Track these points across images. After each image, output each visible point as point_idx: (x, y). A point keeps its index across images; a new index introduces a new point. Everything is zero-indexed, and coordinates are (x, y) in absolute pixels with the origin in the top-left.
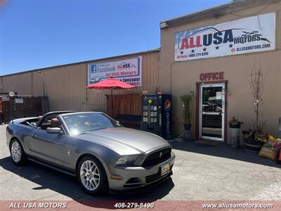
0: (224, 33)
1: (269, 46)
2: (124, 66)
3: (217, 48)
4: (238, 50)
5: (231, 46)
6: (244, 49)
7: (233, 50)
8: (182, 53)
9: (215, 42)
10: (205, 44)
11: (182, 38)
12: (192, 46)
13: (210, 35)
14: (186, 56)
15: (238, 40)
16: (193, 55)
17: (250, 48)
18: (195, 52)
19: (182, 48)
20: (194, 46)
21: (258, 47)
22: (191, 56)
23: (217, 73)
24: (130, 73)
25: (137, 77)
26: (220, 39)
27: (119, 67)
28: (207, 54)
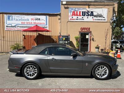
0: (90, 12)
1: (105, 20)
2: (36, 19)
3: (88, 18)
4: (95, 20)
5: (93, 18)
6: (97, 20)
7: (93, 20)
8: (72, 17)
9: (87, 15)
10: (83, 15)
11: (72, 11)
12: (77, 15)
13: (85, 12)
14: (74, 19)
15: (95, 16)
16: (78, 19)
17: (99, 20)
18: (78, 18)
19: (73, 15)
20: (78, 15)
21: (102, 20)
22: (77, 19)
23: (87, 28)
24: (41, 23)
25: (45, 26)
26: (89, 14)
27: (32, 19)
28: (83, 19)
